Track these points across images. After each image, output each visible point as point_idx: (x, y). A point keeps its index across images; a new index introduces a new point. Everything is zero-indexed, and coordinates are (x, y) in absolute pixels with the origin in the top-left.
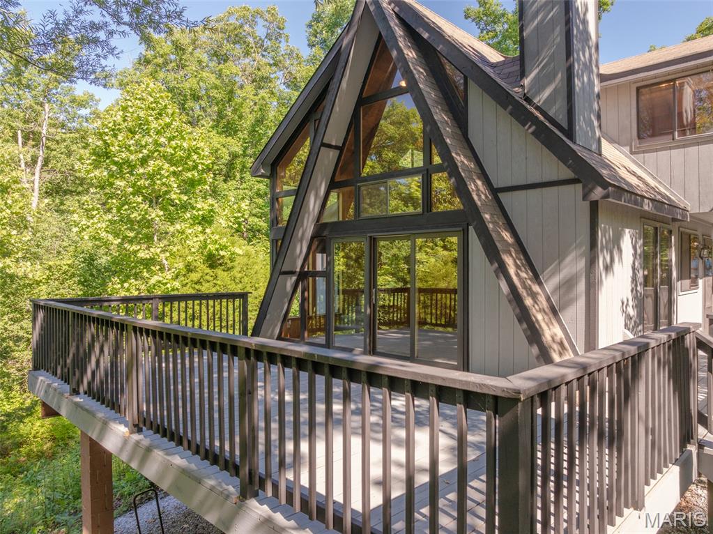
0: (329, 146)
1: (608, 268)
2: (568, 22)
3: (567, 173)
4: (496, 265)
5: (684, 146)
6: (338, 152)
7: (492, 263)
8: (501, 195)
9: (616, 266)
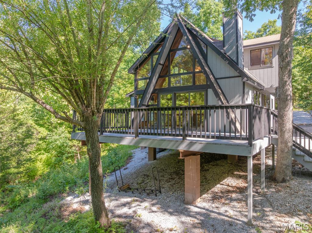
0: (160, 64)
1: (247, 99)
2: (237, 33)
3: (237, 74)
4: (218, 98)
5: (263, 68)
6: (162, 66)
7: (217, 98)
8: (218, 80)
9: (248, 99)
